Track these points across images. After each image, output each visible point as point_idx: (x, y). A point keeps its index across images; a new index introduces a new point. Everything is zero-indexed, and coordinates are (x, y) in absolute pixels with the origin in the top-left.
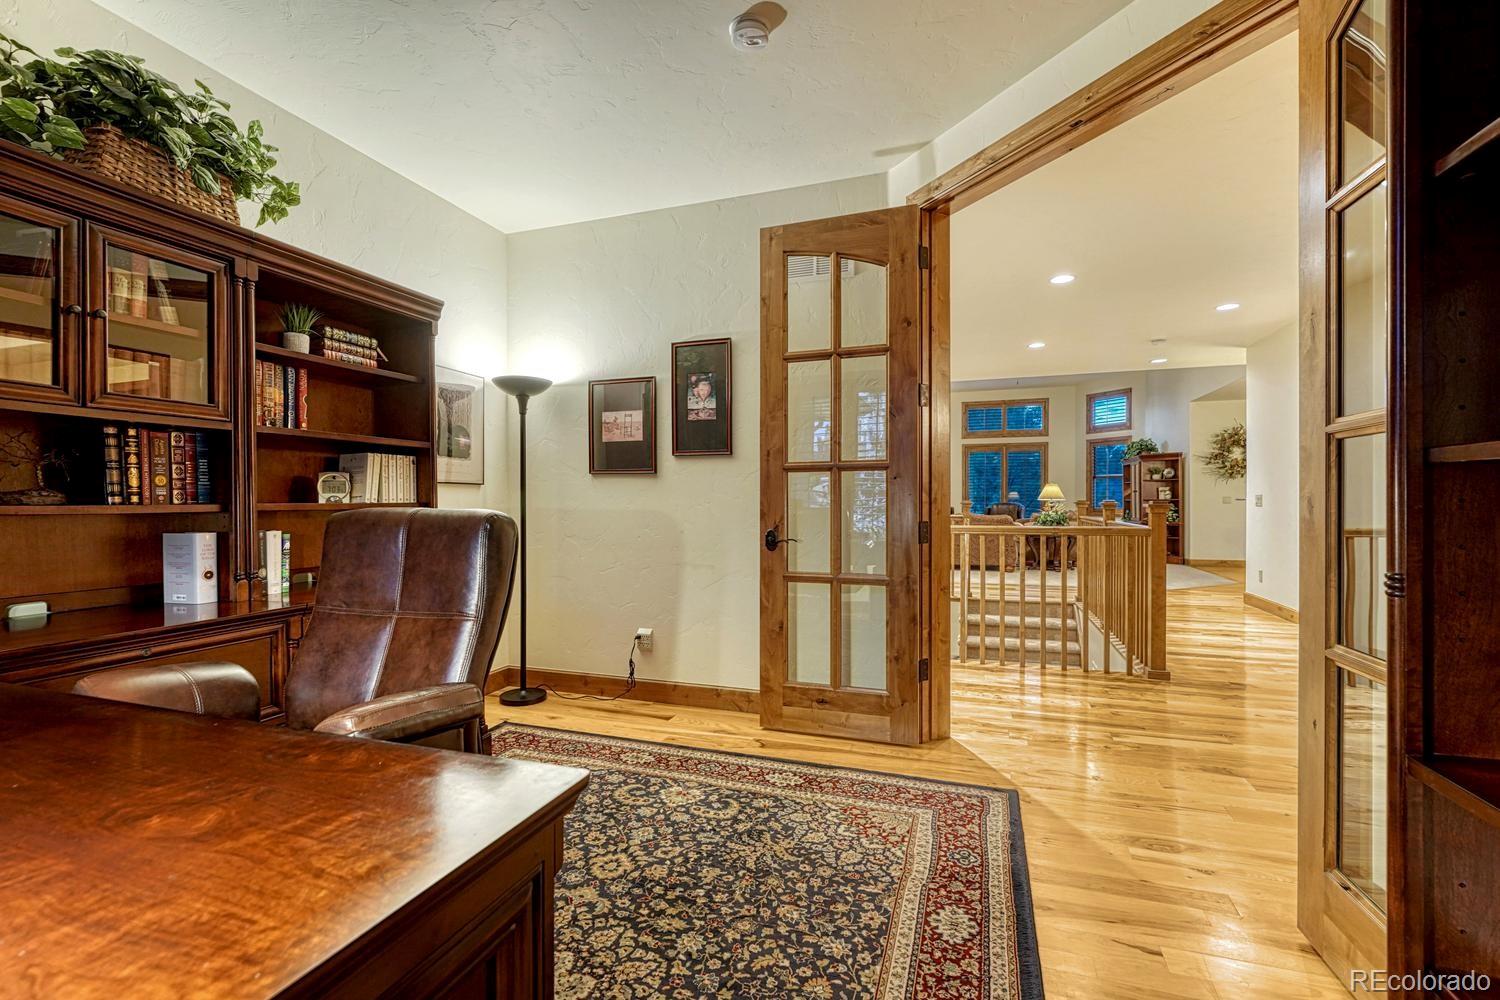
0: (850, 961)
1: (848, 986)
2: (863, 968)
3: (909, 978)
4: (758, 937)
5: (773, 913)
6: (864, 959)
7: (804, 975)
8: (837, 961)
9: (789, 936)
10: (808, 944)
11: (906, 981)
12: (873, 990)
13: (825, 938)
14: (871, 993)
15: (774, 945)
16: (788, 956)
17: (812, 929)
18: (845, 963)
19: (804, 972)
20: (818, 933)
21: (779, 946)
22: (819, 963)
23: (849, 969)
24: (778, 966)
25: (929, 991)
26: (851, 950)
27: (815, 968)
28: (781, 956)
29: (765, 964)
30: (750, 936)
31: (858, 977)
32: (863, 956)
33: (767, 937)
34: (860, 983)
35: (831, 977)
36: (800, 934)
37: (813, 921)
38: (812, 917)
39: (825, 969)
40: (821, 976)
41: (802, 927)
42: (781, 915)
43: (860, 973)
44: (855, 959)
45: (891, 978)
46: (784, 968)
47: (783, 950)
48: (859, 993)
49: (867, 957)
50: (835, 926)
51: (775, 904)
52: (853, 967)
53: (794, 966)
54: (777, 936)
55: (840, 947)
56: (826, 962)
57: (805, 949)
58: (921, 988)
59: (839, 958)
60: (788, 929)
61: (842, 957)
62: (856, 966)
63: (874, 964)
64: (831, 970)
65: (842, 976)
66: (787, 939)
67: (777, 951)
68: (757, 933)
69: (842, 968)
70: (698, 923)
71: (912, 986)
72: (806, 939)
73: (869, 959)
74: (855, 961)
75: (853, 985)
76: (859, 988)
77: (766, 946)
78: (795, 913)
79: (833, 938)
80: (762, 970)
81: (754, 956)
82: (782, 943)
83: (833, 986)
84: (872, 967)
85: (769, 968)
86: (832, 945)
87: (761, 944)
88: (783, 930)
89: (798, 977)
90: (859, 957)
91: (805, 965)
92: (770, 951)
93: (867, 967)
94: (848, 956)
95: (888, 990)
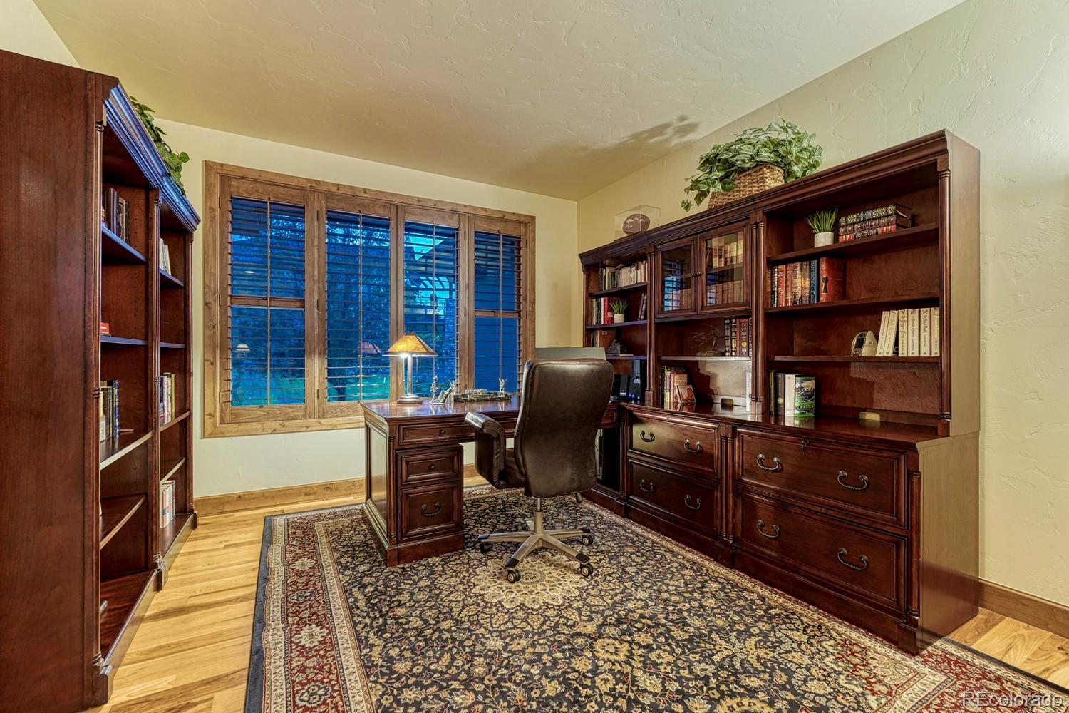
0: (395, 692)
1: (387, 677)
2: (384, 694)
3: (349, 706)
4: (464, 670)
5: (474, 690)
6: (387, 699)
7: (417, 667)
8: (403, 687)
9: (447, 684)
10: (431, 685)
11: (352, 703)
12: (370, 684)
13: (423, 696)
14: (370, 682)
15: (450, 671)
16: (435, 671)
17: (436, 696)
18: (398, 689)
19: (418, 669)
20: (431, 697)
21: (446, 673)
22: (414, 679)
23: (392, 687)
24: (436, 663)
25: (332, 706)
26: (400, 699)
27: (414, 675)
28: (439, 669)
29: (443, 660)
30: (469, 668)
31: (384, 686)
32: (389, 702)
33: (460, 673)
34: (381, 684)
35: (400, 677)
36: (442, 688)
37: (442, 704)
38: (446, 706)
39: (407, 679)
40: (407, 673)
41: (444, 694)
42: (466, 692)
43: (384, 689)
44: (393, 695)
45: (363, 698)
46: (432, 664)
47: (442, 673)
48: (378, 678)
49: (385, 703)
50: (423, 709)
51: (480, 698)
52: (391, 690)
53: (426, 669)
54: (455, 678)
55: (409, 697)
56: (410, 682)
57: (430, 681)
58: (338, 704)
59: (404, 690)
60: (452, 687)
61: (402, 692)
62: (389, 691)
63: (379, 701)
64: (403, 679)
65: (394, 681)
66: (447, 680)
67: (445, 670)
68: (468, 672)
69: (397, 685)
70: (506, 655)
71: (346, 702)
72: (435, 688)
73: (384, 702)
74: (392, 693)
75: (384, 680)
76: (379, 680)
77: (453, 668)
78: (460, 701)
79: (418, 700)
80: (442, 655)
81: (453, 659)
82: (447, 676)
83: (395, 672)
84: (379, 698)
85: (439, 659)
86: (415, 695)
87: (458, 668)
88: (455, 684)
89: (419, 664)
90: (391, 699)
91: (421, 673)
92: (448, 667)
93: (382, 696)
94: (399, 695)
95: (361, 690)
